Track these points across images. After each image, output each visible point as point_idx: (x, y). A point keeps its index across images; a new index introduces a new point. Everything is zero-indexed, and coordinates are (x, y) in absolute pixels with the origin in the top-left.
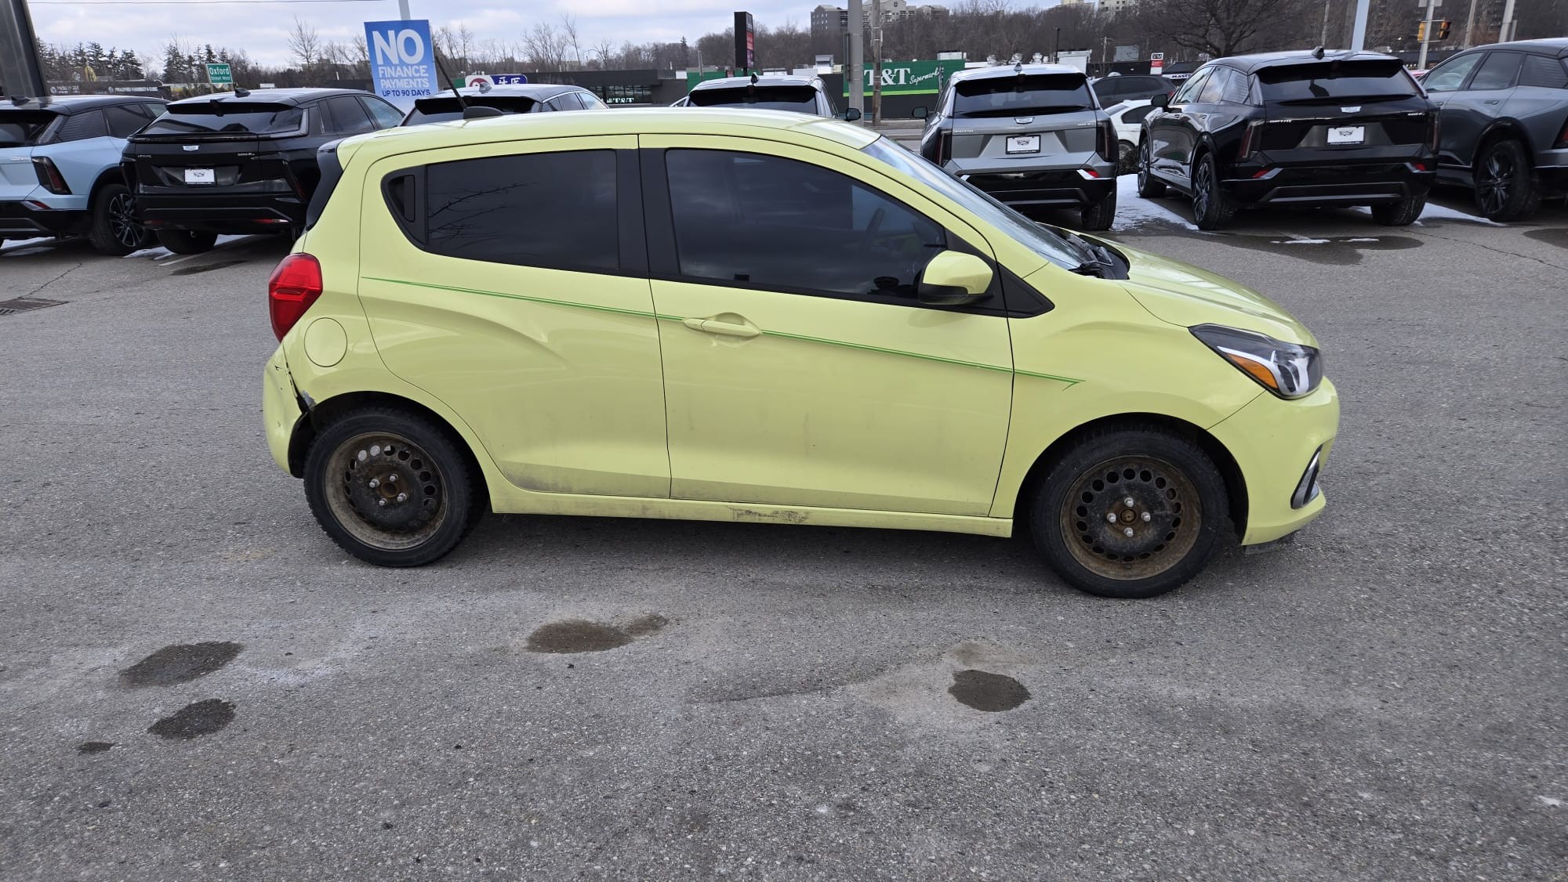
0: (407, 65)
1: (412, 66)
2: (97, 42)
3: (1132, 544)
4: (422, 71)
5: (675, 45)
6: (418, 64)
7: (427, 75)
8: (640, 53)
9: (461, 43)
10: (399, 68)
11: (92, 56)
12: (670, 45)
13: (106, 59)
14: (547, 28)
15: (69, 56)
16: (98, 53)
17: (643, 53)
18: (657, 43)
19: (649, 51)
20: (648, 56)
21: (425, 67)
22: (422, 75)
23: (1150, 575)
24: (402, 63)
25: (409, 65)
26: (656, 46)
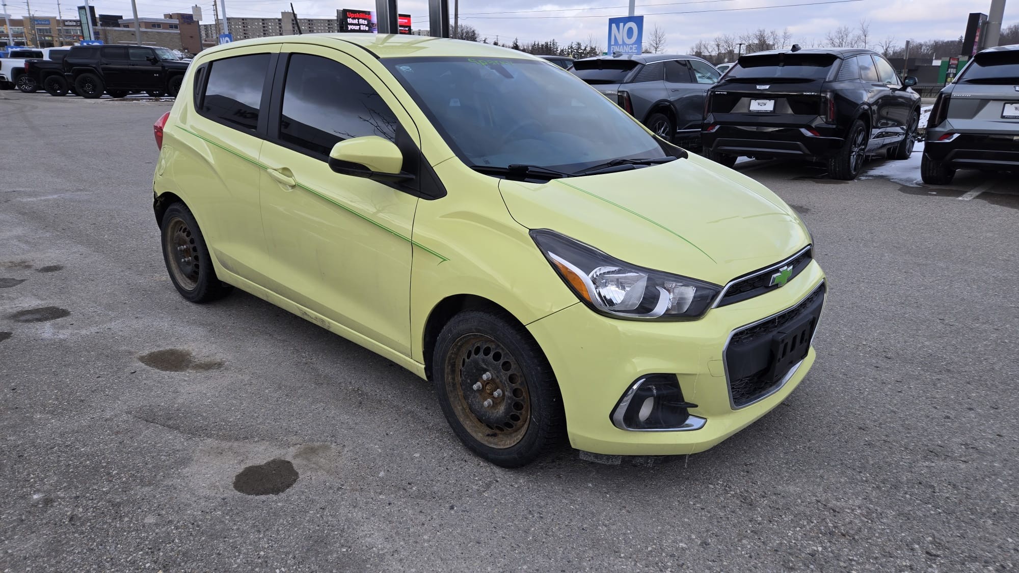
0: (626, 45)
1: (629, 45)
2: (580, 42)
3: (490, 415)
4: (634, 48)
5: (952, 42)
6: (632, 44)
7: (636, 51)
8: (921, 48)
9: (782, 41)
10: (621, 47)
11: (576, 49)
12: (948, 42)
13: (582, 51)
14: (846, 29)
15: (565, 49)
16: (579, 48)
17: (924, 47)
18: (937, 40)
19: (929, 46)
20: (928, 50)
21: (636, 46)
22: (634, 51)
23: (502, 447)
24: (624, 44)
25: (627, 45)
26: (936, 43)
